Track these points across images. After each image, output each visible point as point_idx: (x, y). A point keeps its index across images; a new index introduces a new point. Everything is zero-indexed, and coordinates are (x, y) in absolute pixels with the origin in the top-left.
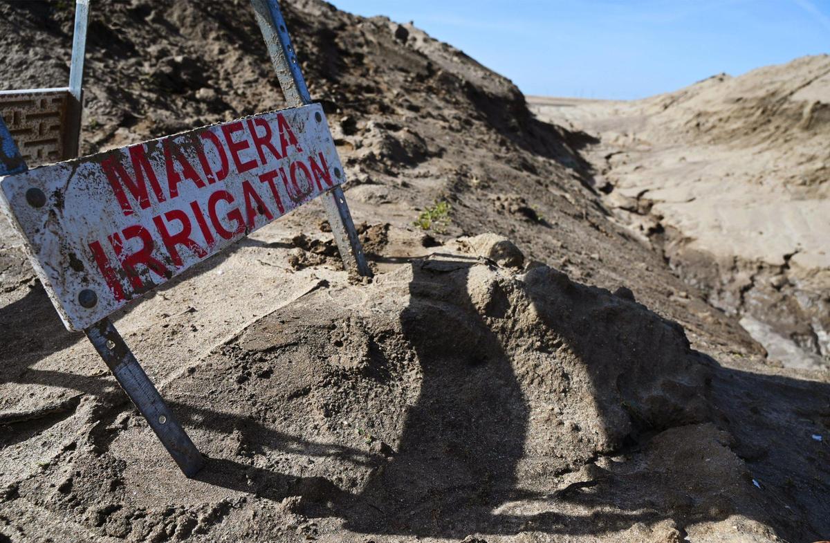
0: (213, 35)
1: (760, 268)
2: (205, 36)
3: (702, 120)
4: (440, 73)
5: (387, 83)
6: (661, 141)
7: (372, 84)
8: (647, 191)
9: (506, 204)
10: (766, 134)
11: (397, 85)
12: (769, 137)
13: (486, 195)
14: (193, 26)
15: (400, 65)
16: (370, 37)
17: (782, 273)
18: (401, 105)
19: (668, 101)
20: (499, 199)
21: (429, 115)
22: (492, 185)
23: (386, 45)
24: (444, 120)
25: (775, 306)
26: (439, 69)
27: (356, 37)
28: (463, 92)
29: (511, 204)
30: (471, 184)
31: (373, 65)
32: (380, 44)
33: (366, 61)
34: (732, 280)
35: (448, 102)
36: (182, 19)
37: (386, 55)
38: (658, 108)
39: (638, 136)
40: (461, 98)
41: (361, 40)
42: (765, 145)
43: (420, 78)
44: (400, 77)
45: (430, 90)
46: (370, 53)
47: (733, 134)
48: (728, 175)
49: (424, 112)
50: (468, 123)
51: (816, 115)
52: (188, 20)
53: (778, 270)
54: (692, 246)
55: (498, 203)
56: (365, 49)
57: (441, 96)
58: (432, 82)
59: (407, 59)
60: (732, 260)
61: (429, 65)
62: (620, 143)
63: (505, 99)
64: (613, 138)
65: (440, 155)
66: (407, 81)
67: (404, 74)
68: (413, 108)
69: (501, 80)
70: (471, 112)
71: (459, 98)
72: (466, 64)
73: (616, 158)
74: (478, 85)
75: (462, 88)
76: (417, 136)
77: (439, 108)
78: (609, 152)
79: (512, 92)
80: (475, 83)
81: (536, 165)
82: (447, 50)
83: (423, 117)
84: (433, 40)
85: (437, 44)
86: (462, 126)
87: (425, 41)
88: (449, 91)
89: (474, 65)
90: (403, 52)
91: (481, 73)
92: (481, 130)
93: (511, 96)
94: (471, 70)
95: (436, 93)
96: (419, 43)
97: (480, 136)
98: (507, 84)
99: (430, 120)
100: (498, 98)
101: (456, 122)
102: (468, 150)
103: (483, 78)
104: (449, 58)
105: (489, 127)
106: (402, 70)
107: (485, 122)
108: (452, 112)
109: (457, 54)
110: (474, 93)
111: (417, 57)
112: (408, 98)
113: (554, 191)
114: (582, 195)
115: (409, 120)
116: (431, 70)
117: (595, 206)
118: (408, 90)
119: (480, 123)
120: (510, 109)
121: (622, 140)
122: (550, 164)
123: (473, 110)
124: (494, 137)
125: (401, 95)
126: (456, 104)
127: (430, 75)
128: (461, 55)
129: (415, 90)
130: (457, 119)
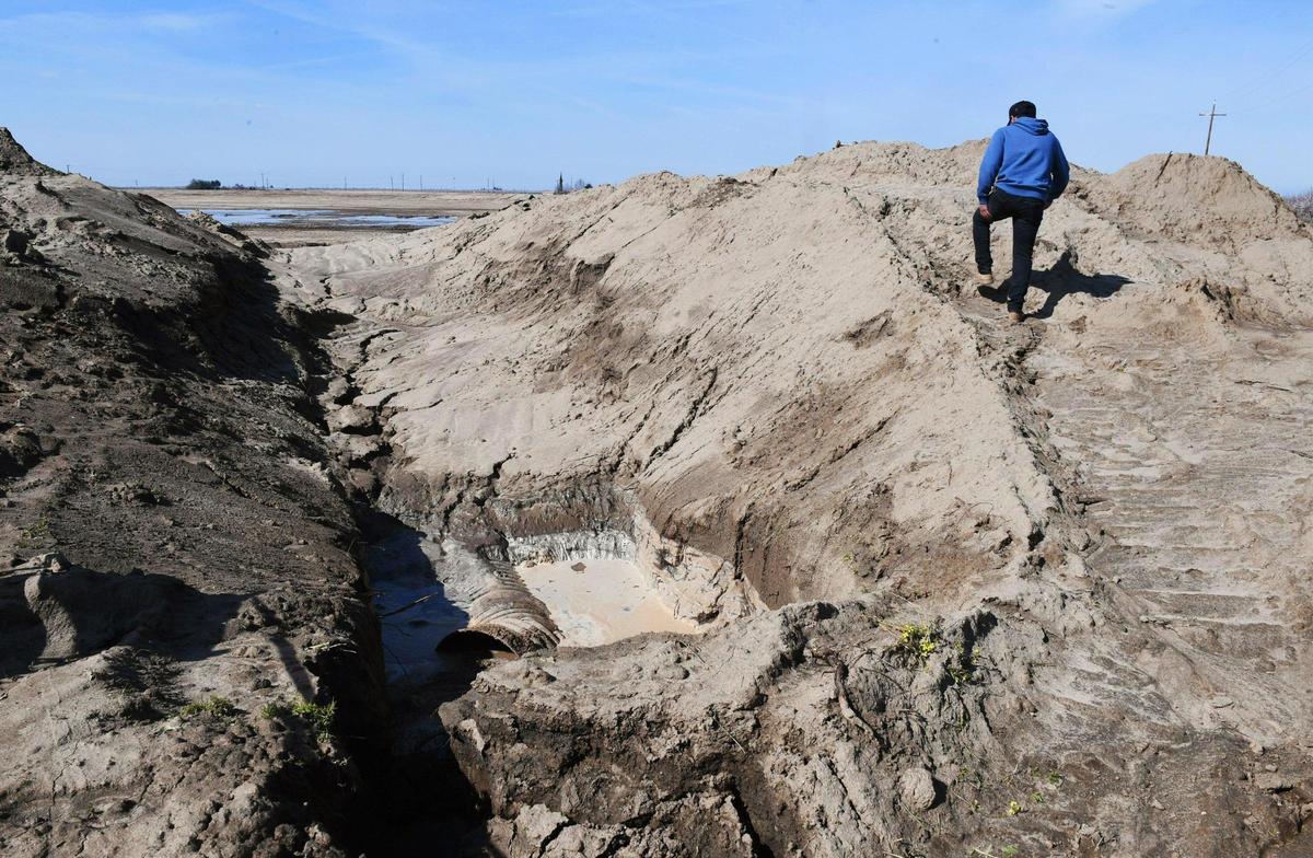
1: (470, 482)
3: (492, 273)
4: (75, 300)
6: (439, 310)
8: (395, 394)
9: (122, 494)
10: (539, 301)
11: (14, 336)
12: (543, 304)
13: (102, 489)
15: (17, 299)
17: (489, 484)
18: (17, 377)
19: (462, 241)
20: (116, 489)
21: (57, 380)
22: (114, 473)
24: (77, 382)
25: (474, 521)
26: (74, 293)
28: (112, 320)
29: (127, 493)
30: (88, 480)
34: (442, 499)
35: (85, 345)
38: (450, 251)
39: (411, 304)
42: (535, 317)
43: (47, 313)
44: (17, 320)
45: (61, 332)
47: (515, 298)
48: (487, 362)
49: (49, 376)
50: (115, 374)
51: (581, 277)
53: (486, 481)
54: (410, 469)
55: (114, 494)
57: (77, 338)
58: (64, 317)
59: (24, 287)
60: (444, 477)
61: (60, 288)
62: (388, 315)
63: (185, 305)
64: (380, 309)
65: (56, 452)
66: (28, 325)
67: (22, 313)
68: (34, 374)
69: (183, 270)
70: (119, 352)
71: (106, 332)
72: (128, 254)
73: (376, 342)
74: (136, 298)
75: (108, 314)
76: (29, 435)
77: (72, 361)
78: (368, 334)
79: (197, 288)
80: (133, 296)
81: (209, 407)
82: (97, 235)
83: (46, 386)
84: (72, 220)
85: (78, 228)
86: (102, 385)
87: (60, 224)
88: (89, 325)
89: (139, 251)
90: (19, 278)
91: (147, 268)
92: (129, 380)
93: (195, 296)
94: (133, 265)
95: (68, 335)
96: (51, 230)
97: (124, 395)
98: (190, 275)
99: (56, 388)
100: (170, 310)
101: (94, 379)
102: (97, 432)
103: (151, 275)
104: (98, 251)
105: (144, 370)
106: (20, 307)
107: (140, 362)
108: (91, 363)
109: (111, 239)
110: (129, 315)
111: (42, 282)
112: (28, 357)
113: (194, 460)
114: (270, 433)
115: (27, 405)
116: (62, 296)
117: (285, 444)
118: (28, 343)
119: (132, 366)
120: (188, 321)
121: (390, 310)
122: (244, 390)
123: (123, 346)
124: (144, 390)
125: (18, 355)
126: (98, 346)
127: (62, 306)
128: (119, 238)
129: (40, 339)
130: (96, 372)
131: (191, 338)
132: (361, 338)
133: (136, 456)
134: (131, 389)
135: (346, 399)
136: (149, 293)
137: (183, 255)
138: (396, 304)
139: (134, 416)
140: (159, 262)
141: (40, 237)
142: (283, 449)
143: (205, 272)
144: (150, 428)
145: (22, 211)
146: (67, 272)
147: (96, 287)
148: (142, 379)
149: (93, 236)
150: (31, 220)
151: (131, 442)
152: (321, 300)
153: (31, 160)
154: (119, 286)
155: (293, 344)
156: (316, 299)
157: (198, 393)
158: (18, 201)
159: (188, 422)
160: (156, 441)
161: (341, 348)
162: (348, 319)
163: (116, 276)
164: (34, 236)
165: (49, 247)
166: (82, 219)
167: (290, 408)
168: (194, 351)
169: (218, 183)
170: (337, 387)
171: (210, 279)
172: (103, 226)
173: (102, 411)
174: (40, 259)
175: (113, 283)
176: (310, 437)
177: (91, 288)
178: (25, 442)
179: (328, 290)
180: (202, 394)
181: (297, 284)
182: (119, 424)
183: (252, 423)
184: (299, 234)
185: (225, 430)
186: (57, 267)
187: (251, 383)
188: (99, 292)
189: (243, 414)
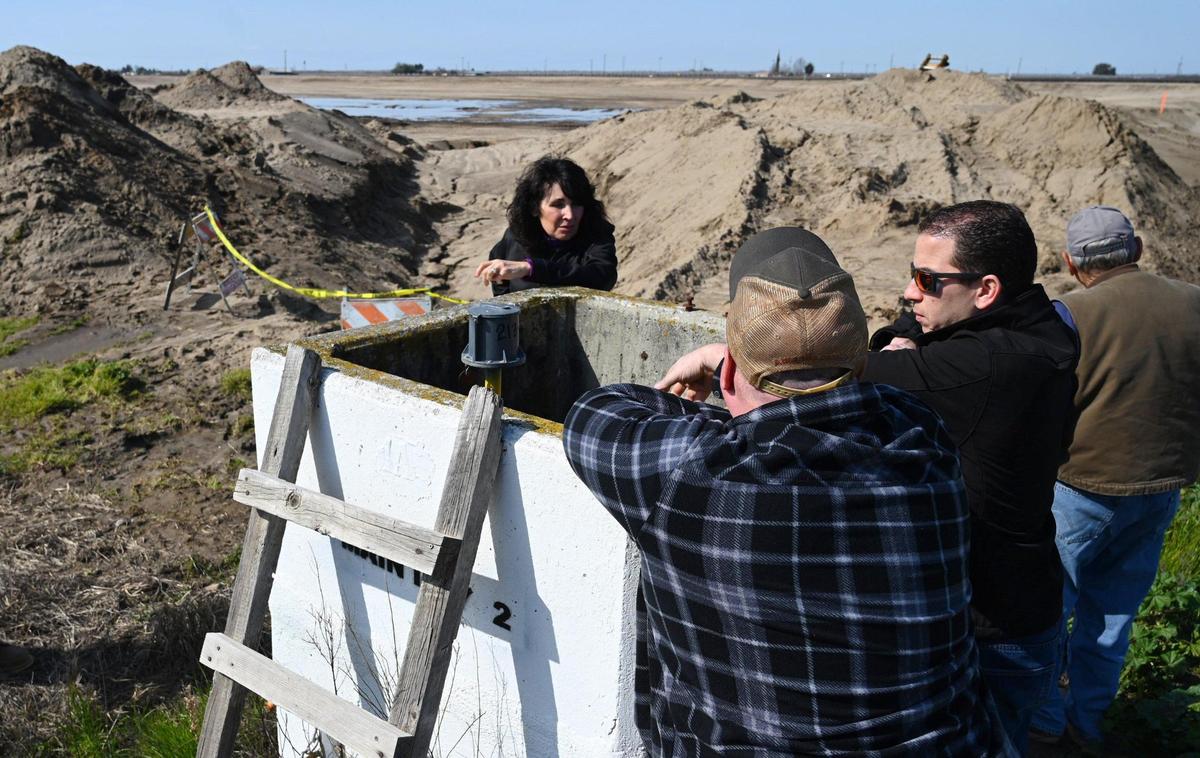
0: (173, 218)
2: (170, 219)
4: (287, 194)
5: (252, 214)
7: (244, 218)
14: (165, 214)
15: (260, 193)
16: (238, 174)
18: (260, 232)
21: (277, 234)
23: (249, 179)
24: (286, 236)
26: (287, 191)
27: (229, 177)
28: (305, 206)
31: (242, 200)
32: (245, 179)
33: (237, 196)
35: (291, 219)
36: (159, 212)
37: (250, 187)
40: (302, 212)
41: (232, 178)
43: (274, 201)
44: (259, 204)
45: (280, 212)
46: (239, 189)
49: (274, 233)
50: (304, 234)
52: (162, 212)
56: (236, 186)
57: (287, 215)
58: (281, 203)
59: (264, 187)
61: (280, 188)
62: (488, 208)
63: (345, 198)
64: (483, 202)
65: (276, 263)
66: (265, 207)
67: (262, 201)
68: (268, 231)
69: (347, 175)
70: (307, 223)
71: (301, 212)
72: (316, 166)
73: (471, 226)
74: (319, 194)
75: (304, 203)
76: (267, 255)
77: (284, 226)
78: (468, 220)
79: (354, 188)
80: (317, 192)
81: (348, 253)
82: (300, 154)
83: (273, 237)
84: (288, 144)
85: (291, 149)
86: (297, 238)
87: (281, 147)
88: (293, 209)
89: (324, 163)
90: (261, 182)
91: (327, 175)
92: (310, 237)
93: (352, 192)
94: (319, 173)
95: (283, 213)
96: (276, 150)
97: (307, 243)
98: (352, 179)
99: (277, 238)
100: (336, 201)
101: (294, 235)
102: (293, 257)
103: (329, 180)
104: (301, 164)
105: (318, 233)
106: (262, 197)
107: (317, 229)
108: (293, 227)
109: (309, 156)
110: (314, 203)
111: (271, 184)
112: (265, 223)
113: (334, 273)
114: (378, 269)
115: (265, 243)
116: (281, 192)
117: (385, 276)
118: (265, 216)
119: (313, 230)
120: (347, 208)
121: (490, 204)
122: (371, 248)
123: (309, 220)
124: (316, 242)
125: (261, 222)
126: (297, 219)
127: (280, 198)
128: (313, 155)
129: (270, 214)
130: (296, 232)
131: (347, 218)
132: (463, 223)
133: (309, 269)
134: (311, 241)
135: (437, 260)
136: (326, 190)
137: (350, 165)
138: (495, 199)
139: (310, 253)
140: (334, 170)
141: (270, 156)
142: (383, 278)
143: (361, 177)
144: (316, 259)
145: (261, 139)
146: (284, 178)
147: (298, 187)
148: (316, 237)
149: (299, 154)
150: (266, 144)
151: (308, 263)
152: (447, 195)
153: (262, 87)
154: (310, 186)
155: (410, 224)
156: (444, 193)
157: (344, 246)
158: (259, 130)
159: (335, 259)
160: (318, 264)
161: (446, 229)
162: (457, 210)
163: (308, 180)
164: (267, 154)
165: (275, 162)
166: (292, 143)
167: (396, 260)
168: (346, 225)
169: (420, 67)
170: (434, 252)
171: (364, 182)
172: (304, 147)
173: (296, 251)
174: (270, 170)
175: (308, 185)
176: (402, 276)
177: (295, 188)
178: (265, 258)
179: (454, 187)
180: (347, 248)
181: (434, 182)
182: (304, 256)
183: (370, 264)
184: (469, 131)
185: (355, 266)
186: (278, 175)
187: (377, 245)
188: (299, 190)
189: (365, 259)
